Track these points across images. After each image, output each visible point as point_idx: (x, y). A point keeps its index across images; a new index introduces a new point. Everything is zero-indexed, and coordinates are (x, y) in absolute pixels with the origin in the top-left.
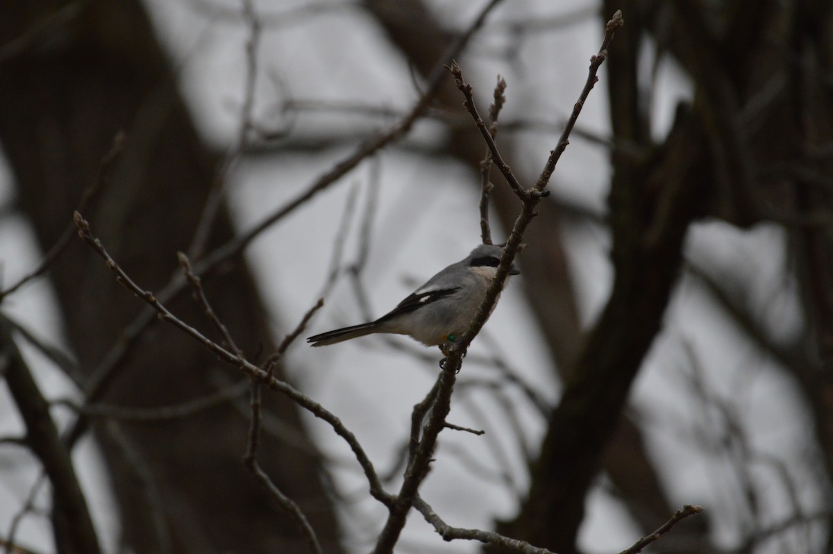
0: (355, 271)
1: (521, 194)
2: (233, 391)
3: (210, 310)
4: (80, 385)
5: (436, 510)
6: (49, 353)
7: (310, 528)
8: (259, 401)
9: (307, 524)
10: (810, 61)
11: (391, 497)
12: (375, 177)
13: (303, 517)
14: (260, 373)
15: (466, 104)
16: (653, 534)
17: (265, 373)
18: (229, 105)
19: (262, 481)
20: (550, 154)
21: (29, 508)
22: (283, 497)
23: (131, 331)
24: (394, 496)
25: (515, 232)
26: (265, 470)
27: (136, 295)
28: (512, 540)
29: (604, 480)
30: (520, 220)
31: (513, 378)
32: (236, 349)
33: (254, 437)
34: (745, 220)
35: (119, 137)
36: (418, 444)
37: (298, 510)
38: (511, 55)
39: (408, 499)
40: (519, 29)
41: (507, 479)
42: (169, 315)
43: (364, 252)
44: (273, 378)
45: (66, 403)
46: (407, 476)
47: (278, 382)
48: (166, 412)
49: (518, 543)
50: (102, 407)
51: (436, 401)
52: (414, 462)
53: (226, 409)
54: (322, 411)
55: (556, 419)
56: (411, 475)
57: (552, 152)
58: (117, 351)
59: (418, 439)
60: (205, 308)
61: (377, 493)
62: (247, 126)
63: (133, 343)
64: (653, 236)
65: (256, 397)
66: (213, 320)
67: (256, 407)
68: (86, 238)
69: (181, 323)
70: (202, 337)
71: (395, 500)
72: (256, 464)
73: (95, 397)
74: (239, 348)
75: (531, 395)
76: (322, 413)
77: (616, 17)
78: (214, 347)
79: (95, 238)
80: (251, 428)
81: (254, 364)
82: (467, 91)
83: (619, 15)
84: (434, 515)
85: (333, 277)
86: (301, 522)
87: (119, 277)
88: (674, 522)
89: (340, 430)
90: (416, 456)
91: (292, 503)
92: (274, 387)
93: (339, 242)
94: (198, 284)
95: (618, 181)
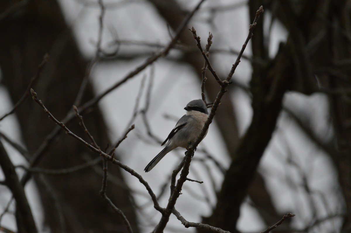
0: (144, 112)
1: (220, 83)
2: (93, 162)
3: (86, 130)
4: (28, 160)
5: (182, 214)
6: (15, 146)
7: (128, 221)
8: (107, 168)
9: (126, 220)
10: (336, 25)
11: (163, 209)
12: (152, 73)
13: (125, 217)
14: (108, 157)
15: (198, 45)
16: (274, 225)
17: (110, 157)
18: (92, 42)
19: (108, 202)
20: (232, 66)
21: (6, 211)
22: (117, 208)
23: (49, 137)
24: (164, 208)
25: (217, 99)
26: (109, 198)
27: (56, 124)
28: (214, 228)
29: (248, 199)
30: (220, 94)
31: (210, 157)
32: (98, 147)
33: (105, 183)
34: (308, 91)
35: (46, 56)
36: (175, 187)
37: (123, 214)
38: (210, 21)
39: (170, 210)
40: (214, 10)
41: (207, 200)
42: (70, 132)
43: (148, 104)
44: (114, 159)
45: (22, 167)
46: (170, 200)
47: (116, 160)
48: (64, 171)
49: (217, 229)
50: (37, 169)
51: (182, 169)
52: (173, 194)
53: (89, 169)
54: (134, 172)
55: (228, 174)
56: (171, 200)
57: (233, 65)
58: (44, 145)
59: (174, 185)
60: (85, 129)
61: (157, 207)
62: (99, 50)
63: (50, 142)
64: (269, 98)
65: (105, 167)
66: (88, 134)
67: (105, 171)
68: (35, 100)
69: (75, 135)
70: (84, 141)
71: (164, 210)
72: (105, 194)
73: (34, 164)
74: (99, 146)
75: (217, 164)
76: (134, 173)
77: (261, 9)
78: (89, 145)
79: (39, 100)
80: (103, 179)
81: (105, 153)
82: (198, 39)
83: (262, 8)
84: (181, 217)
85: (135, 115)
86: (124, 219)
87: (49, 116)
88: (283, 220)
89: (142, 181)
90: (174, 192)
91: (120, 211)
92: (114, 163)
93: (138, 100)
94: (82, 119)
95: (254, 75)
